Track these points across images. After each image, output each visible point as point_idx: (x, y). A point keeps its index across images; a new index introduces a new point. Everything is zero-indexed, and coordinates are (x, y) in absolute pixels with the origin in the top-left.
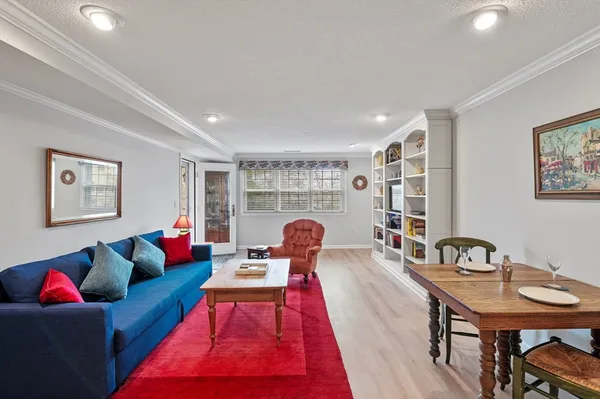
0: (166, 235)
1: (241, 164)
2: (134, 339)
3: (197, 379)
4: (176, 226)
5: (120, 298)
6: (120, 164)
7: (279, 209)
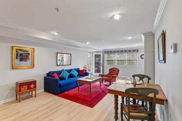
0: (81, 69)
1: (105, 52)
2: (62, 86)
3: (72, 96)
4: (84, 68)
5: (66, 79)
6: (71, 54)
7: (116, 65)
